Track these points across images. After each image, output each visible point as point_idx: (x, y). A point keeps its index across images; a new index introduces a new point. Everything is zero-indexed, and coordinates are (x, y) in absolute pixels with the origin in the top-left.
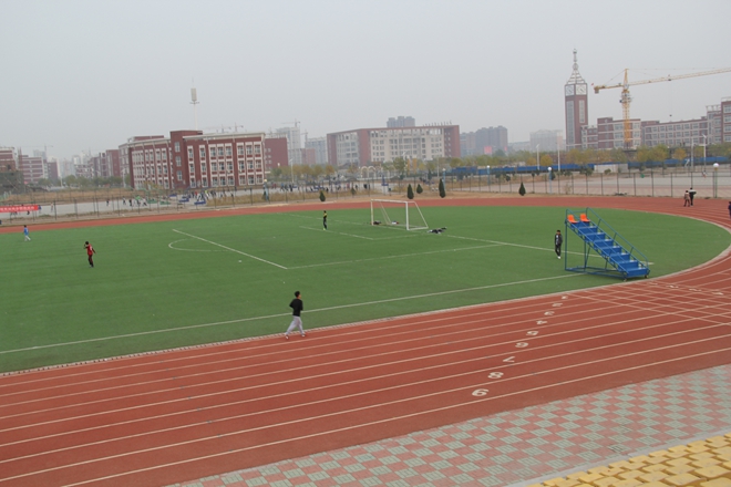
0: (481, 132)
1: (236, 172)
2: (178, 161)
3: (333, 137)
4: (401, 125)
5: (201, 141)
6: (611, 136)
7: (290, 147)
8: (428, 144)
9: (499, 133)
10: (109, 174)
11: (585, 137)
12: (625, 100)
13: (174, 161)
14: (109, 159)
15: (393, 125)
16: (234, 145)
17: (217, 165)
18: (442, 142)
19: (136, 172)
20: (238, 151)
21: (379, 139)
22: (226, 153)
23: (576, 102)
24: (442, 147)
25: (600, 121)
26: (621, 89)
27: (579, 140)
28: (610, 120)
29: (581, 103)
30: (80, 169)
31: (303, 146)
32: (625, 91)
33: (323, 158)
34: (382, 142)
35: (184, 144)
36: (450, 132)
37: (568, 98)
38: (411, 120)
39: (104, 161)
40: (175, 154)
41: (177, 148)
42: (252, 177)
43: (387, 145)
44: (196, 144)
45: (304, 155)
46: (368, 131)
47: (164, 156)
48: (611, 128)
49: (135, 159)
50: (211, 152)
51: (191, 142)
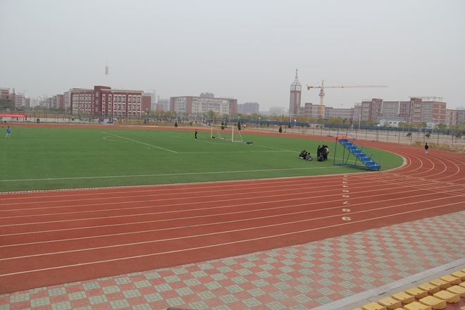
0: (246, 104)
1: (127, 110)
2: (97, 102)
3: (173, 99)
4: (208, 96)
5: (110, 93)
6: (311, 112)
7: (152, 102)
8: (221, 107)
9: (256, 105)
10: (57, 106)
11: (298, 111)
12: (322, 95)
13: (95, 101)
14: (58, 99)
15: (203, 96)
16: (127, 96)
17: (117, 106)
18: (228, 107)
19: (74, 106)
20: (129, 99)
21: (197, 102)
22: (123, 100)
23: (295, 94)
24: (228, 110)
25: (306, 104)
26: (320, 89)
27: (295, 112)
28: (311, 104)
29: (298, 94)
30: (42, 103)
31: (156, 102)
32: (322, 90)
33: (167, 109)
34: (198, 104)
35: (101, 93)
36: (233, 102)
37: (292, 92)
38: (212, 95)
39: (55, 100)
40: (96, 98)
41: (97, 95)
42: (134, 113)
43: (200, 106)
44: (107, 93)
45: (157, 107)
46: (192, 97)
47: (90, 98)
48: (311, 108)
49: (74, 99)
50: (114, 99)
51: (105, 92)
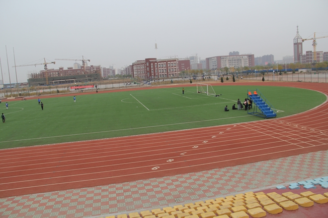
0: (264, 57)
1: (168, 73)
2: (148, 69)
3: (208, 59)
4: (234, 54)
5: (156, 62)
6: (311, 58)
7: (191, 63)
8: (243, 61)
9: (271, 57)
10: (128, 74)
11: (301, 58)
12: (314, 44)
13: (146, 69)
15: (231, 54)
16: (167, 63)
17: (161, 70)
18: (248, 61)
19: (135, 73)
20: (168, 65)
21: (224, 60)
22: (164, 66)
23: (298, 45)
24: (248, 62)
25: (307, 52)
26: (313, 40)
27: (299, 59)
28: (311, 52)
29: (300, 45)
30: (122, 72)
32: (314, 41)
33: (204, 67)
34: (225, 61)
35: (150, 63)
36: (251, 57)
37: (295, 44)
38: (238, 53)
39: (129, 69)
40: (147, 67)
41: (148, 65)
42: (173, 74)
43: (227, 62)
44: (154, 63)
46: (220, 57)
47: (143, 67)
48: (311, 55)
49: (134, 68)
50: (159, 66)
51: (152, 62)
